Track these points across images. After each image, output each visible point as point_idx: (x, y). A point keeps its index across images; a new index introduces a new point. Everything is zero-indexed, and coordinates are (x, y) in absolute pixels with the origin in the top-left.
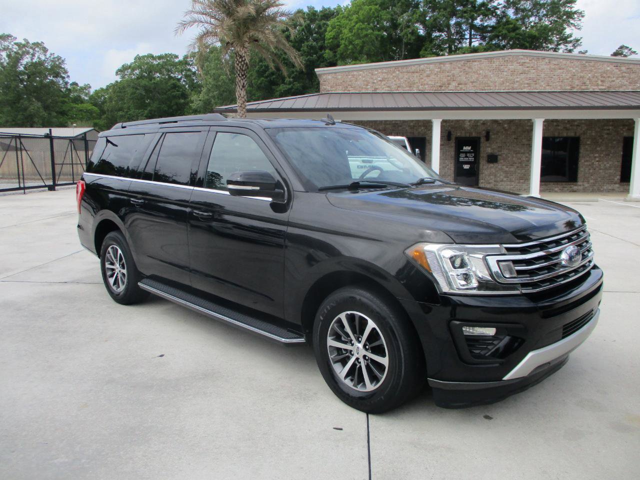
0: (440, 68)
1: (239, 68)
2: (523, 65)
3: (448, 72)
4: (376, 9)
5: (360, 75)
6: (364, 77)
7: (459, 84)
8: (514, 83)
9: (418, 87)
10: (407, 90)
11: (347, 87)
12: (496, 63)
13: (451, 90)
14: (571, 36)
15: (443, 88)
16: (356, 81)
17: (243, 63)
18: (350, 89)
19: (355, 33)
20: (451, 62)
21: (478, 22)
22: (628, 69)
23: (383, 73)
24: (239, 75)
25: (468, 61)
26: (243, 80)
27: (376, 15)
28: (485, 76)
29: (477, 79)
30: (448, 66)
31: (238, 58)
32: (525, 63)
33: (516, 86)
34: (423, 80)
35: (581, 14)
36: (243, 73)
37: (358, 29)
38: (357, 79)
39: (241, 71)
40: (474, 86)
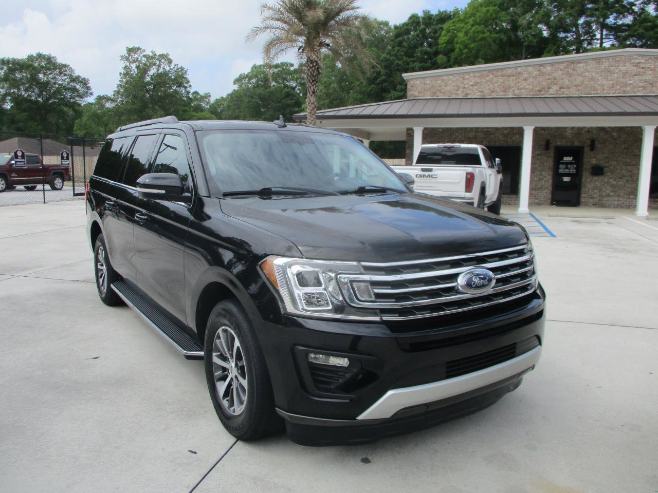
0: (540, 71)
1: (310, 74)
2: (637, 66)
3: (548, 75)
4: (494, 11)
5: (450, 80)
6: (455, 81)
7: (560, 88)
8: (626, 85)
9: (514, 91)
10: (501, 95)
11: (436, 93)
12: (606, 64)
13: (551, 94)
15: (543, 92)
16: (445, 86)
18: (439, 94)
19: (470, 37)
20: (552, 64)
21: (611, 20)
23: (475, 77)
24: (309, 80)
25: (573, 62)
26: (313, 85)
27: (494, 16)
28: (591, 79)
29: (582, 82)
30: (549, 68)
31: (309, 63)
32: (639, 63)
33: (628, 89)
34: (519, 84)
36: (314, 79)
37: (474, 32)
38: (446, 84)
39: (312, 77)
40: (578, 90)
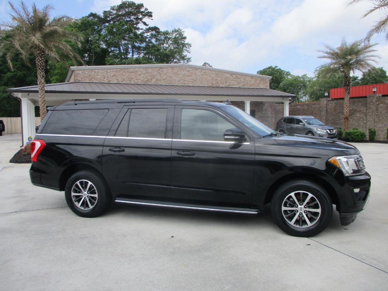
0: (146, 71)
1: (40, 64)
2: (188, 72)
3: (150, 73)
6: (102, 73)
7: (156, 80)
8: (185, 81)
9: (134, 81)
10: (128, 82)
11: (92, 79)
13: (152, 83)
14: (186, 56)
15: (148, 82)
16: (97, 76)
17: (42, 61)
18: (94, 80)
22: (236, 76)
23: (113, 72)
24: (39, 69)
26: (42, 72)
28: (170, 76)
29: (166, 78)
30: (150, 70)
31: (39, 57)
33: (186, 82)
34: (137, 77)
35: (190, 45)
36: (42, 68)
38: (98, 74)
39: (41, 66)
40: (165, 82)
